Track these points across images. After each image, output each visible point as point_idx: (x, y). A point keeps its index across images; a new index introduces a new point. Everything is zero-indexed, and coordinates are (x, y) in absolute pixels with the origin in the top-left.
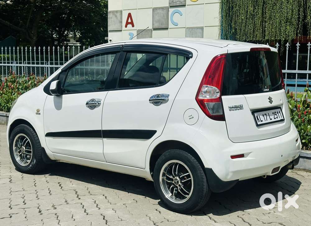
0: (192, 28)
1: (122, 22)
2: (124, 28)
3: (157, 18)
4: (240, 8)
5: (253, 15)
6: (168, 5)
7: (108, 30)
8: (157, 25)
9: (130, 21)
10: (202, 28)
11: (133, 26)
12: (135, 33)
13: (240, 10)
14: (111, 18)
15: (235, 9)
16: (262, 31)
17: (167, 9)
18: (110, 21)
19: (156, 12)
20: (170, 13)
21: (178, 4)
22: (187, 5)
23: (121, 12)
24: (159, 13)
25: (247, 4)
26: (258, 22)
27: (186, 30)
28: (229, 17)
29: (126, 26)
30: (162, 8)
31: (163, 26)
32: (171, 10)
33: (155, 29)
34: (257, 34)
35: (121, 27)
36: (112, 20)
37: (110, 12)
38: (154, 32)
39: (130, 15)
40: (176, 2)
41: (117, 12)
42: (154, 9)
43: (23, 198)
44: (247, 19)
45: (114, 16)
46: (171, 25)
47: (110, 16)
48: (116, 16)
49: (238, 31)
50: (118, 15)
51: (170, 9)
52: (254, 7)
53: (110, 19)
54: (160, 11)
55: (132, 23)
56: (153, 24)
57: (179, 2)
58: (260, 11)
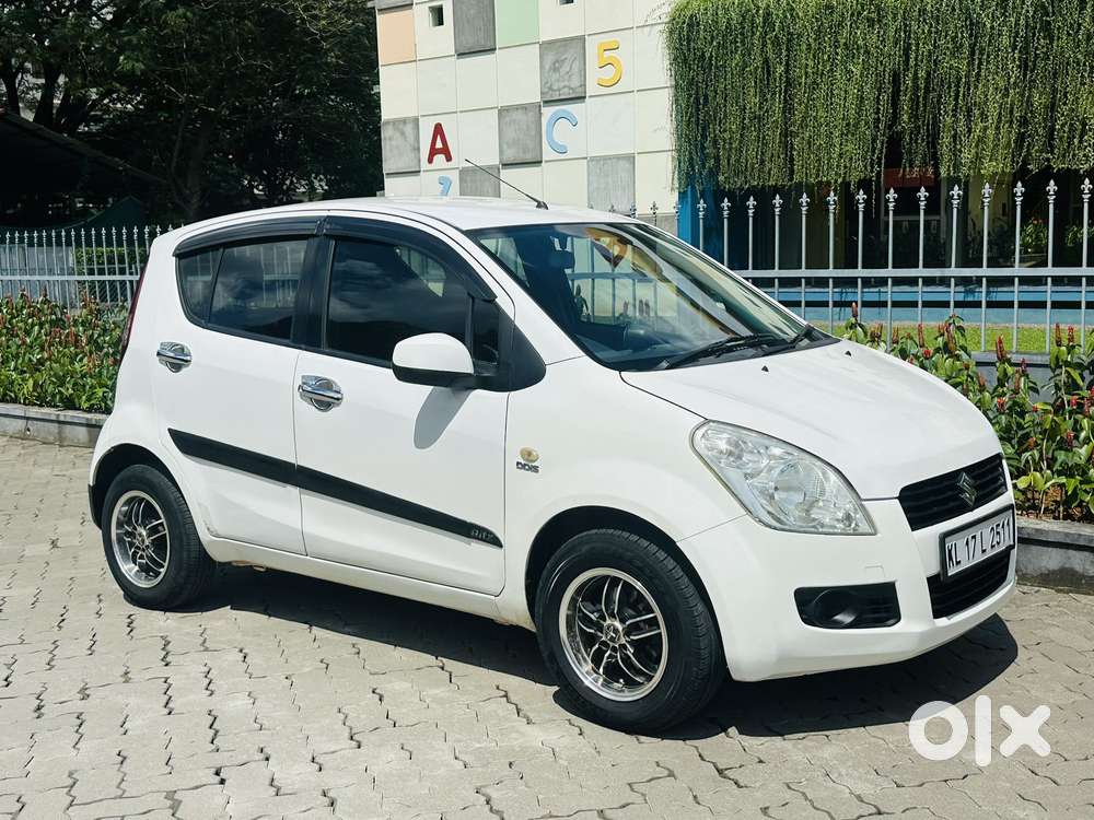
0: (606, 158)
1: (419, 149)
2: (424, 164)
3: (511, 134)
4: (725, 100)
5: (760, 118)
6: (538, 99)
7: (384, 172)
8: (510, 155)
9: (439, 145)
10: (631, 159)
11: (449, 159)
12: (455, 177)
13: (725, 106)
14: (390, 139)
15: (712, 104)
16: (785, 159)
17: (537, 108)
18: (388, 147)
19: (507, 119)
20: (544, 121)
21: (564, 94)
22: (590, 97)
23: (416, 120)
24: (514, 121)
25: (743, 89)
26: (774, 137)
27: (588, 166)
28: (698, 125)
29: (430, 161)
30: (524, 108)
31: (529, 157)
32: (548, 112)
33: (505, 165)
34: (770, 169)
35: (416, 161)
36: (393, 143)
37: (387, 123)
38: (505, 174)
39: (438, 130)
40: (559, 90)
41: (404, 121)
42: (503, 112)
43: (9, 666)
44: (743, 128)
45: (398, 134)
46: (548, 153)
47: (386, 133)
48: (403, 133)
49: (724, 162)
50: (409, 129)
51: (544, 110)
52: (763, 95)
53: (388, 142)
54: (518, 115)
55: (446, 152)
56: (501, 152)
57: (566, 90)
58: (778, 106)
